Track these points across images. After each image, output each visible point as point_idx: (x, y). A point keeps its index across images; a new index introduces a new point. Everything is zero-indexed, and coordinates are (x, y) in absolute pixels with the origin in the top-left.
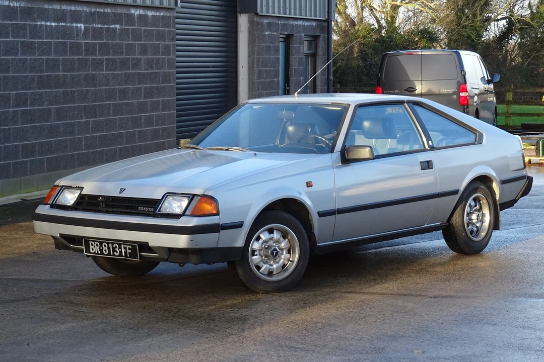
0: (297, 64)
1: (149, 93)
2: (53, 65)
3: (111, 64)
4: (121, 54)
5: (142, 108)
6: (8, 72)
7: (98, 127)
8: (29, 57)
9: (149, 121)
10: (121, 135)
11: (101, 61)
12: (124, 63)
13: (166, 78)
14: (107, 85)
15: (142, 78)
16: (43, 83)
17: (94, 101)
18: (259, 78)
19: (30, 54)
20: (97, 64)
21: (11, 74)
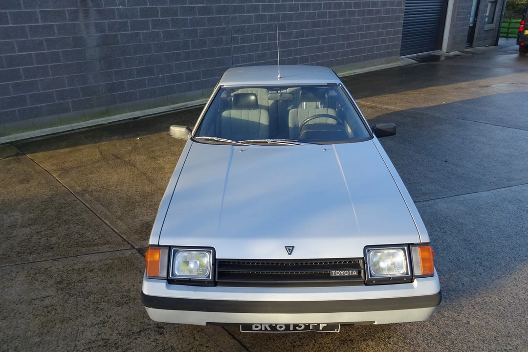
0: (483, 7)
1: (385, 27)
2: (322, 15)
3: (362, 13)
4: (369, 7)
5: (379, 34)
6: (292, 20)
7: (350, 45)
8: (306, 12)
9: (384, 41)
10: (365, 49)
11: (355, 12)
12: (370, 12)
13: (397, 18)
14: (358, 24)
15: (381, 19)
16: (315, 25)
17: (348, 33)
18: (458, 15)
19: (306, 10)
20: (352, 13)
21: (293, 21)
